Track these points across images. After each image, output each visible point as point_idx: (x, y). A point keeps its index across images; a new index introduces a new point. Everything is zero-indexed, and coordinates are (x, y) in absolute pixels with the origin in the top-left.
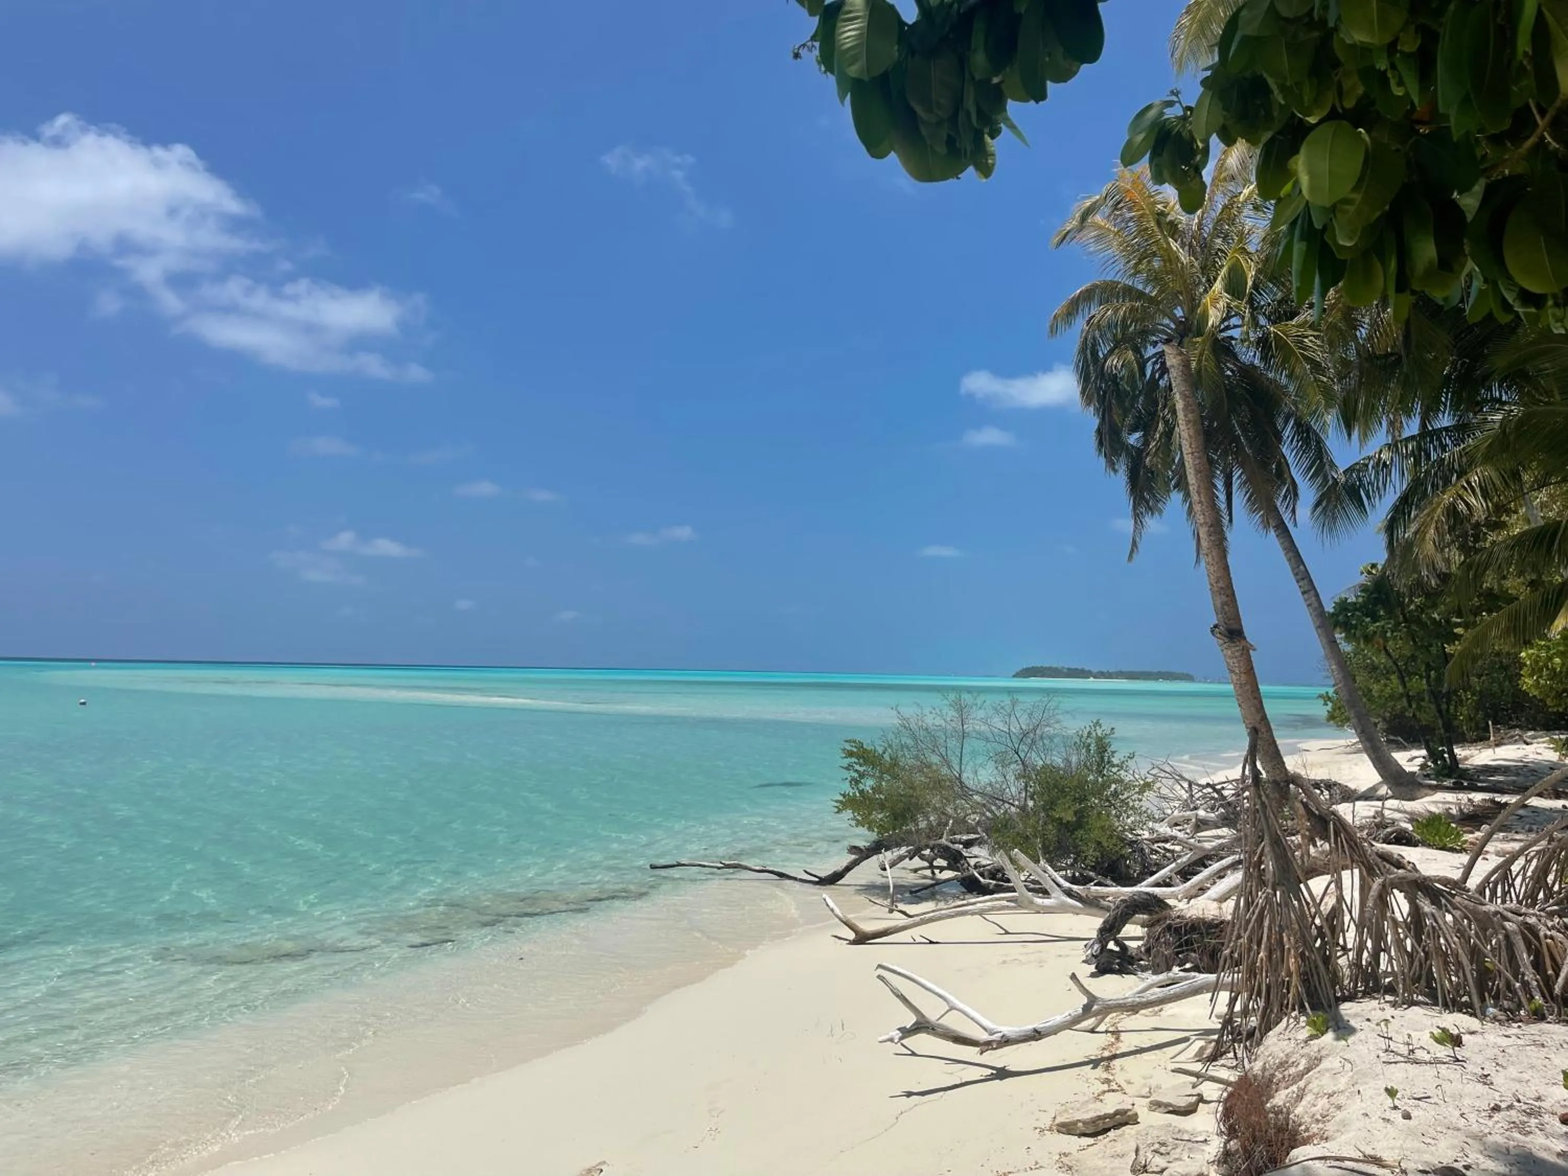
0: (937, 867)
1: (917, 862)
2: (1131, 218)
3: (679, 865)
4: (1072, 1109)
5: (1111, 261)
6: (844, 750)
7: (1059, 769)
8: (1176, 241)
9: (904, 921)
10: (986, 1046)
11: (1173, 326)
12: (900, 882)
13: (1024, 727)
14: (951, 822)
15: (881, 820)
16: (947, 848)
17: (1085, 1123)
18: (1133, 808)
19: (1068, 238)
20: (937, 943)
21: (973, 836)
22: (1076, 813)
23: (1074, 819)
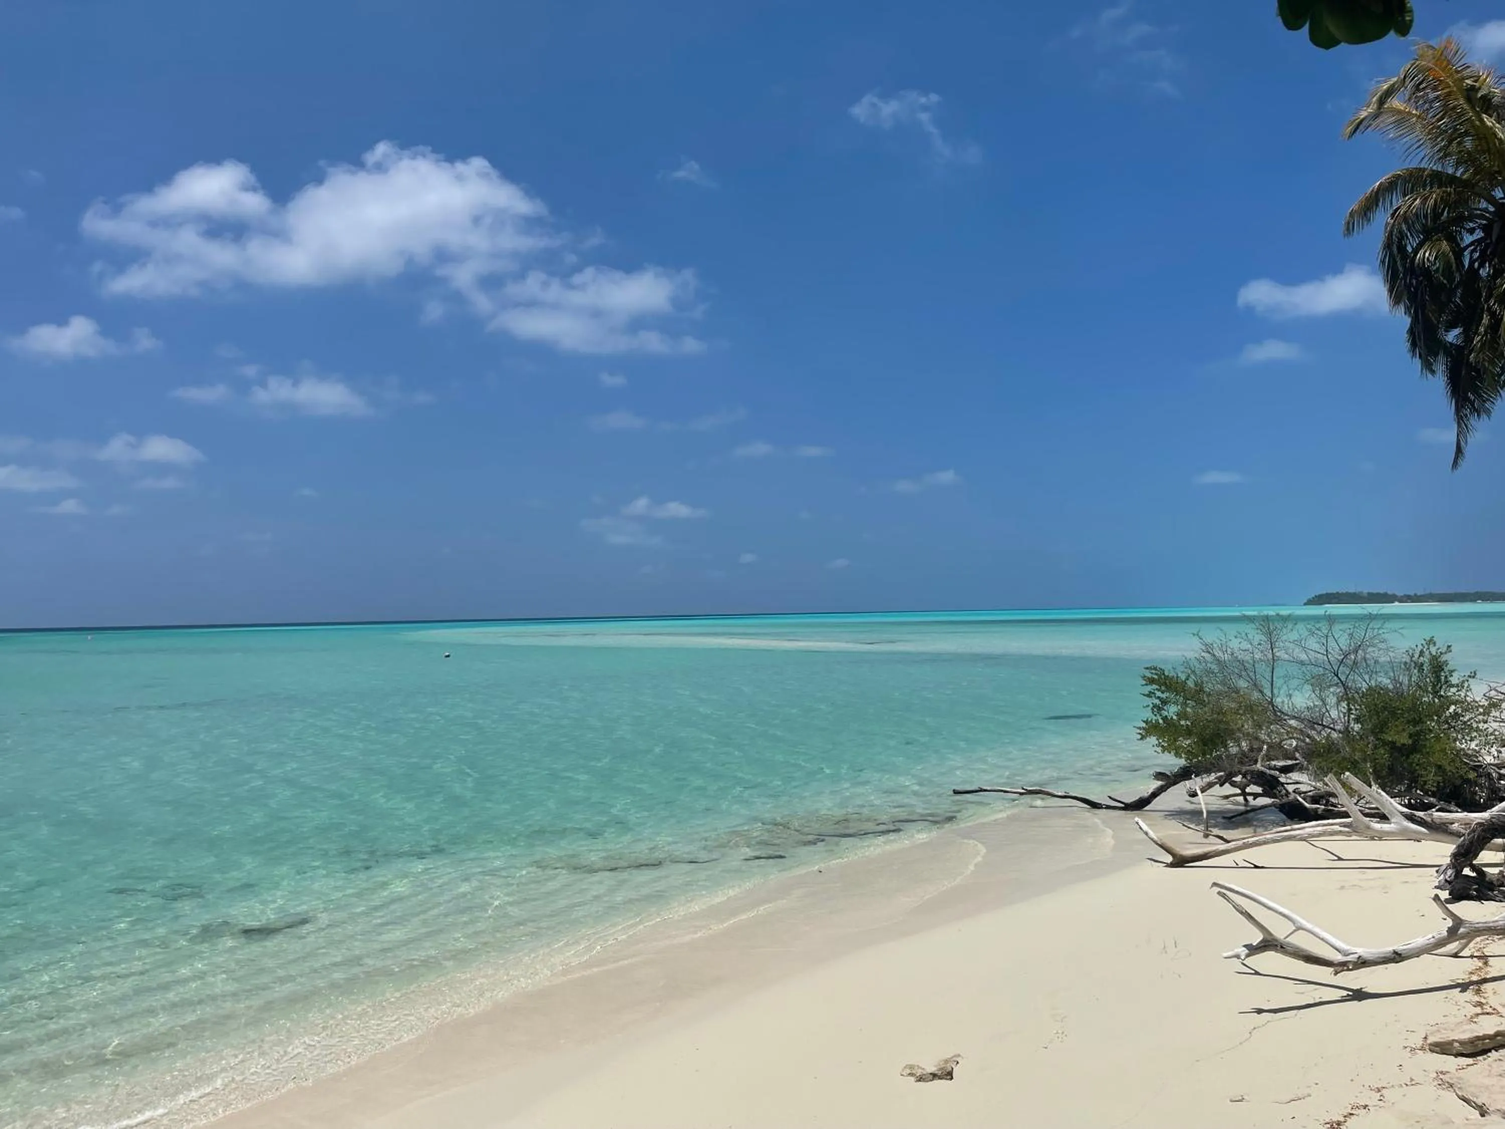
0: (1250, 794)
1: (1228, 789)
2: (1437, 97)
3: (982, 790)
4: (1445, 1029)
5: (1416, 146)
6: (1144, 677)
7: (1387, 690)
8: (1491, 116)
9: (1224, 846)
10: (1342, 967)
11: (1492, 209)
12: (1213, 808)
13: (1344, 648)
14: (1265, 747)
15: (1189, 745)
16: (1261, 774)
17: (1462, 1043)
18: (1477, 730)
19: (1361, 127)
20: (1262, 867)
21: (1290, 762)
22: (1411, 736)
23: (1410, 742)
